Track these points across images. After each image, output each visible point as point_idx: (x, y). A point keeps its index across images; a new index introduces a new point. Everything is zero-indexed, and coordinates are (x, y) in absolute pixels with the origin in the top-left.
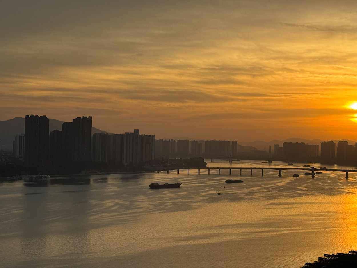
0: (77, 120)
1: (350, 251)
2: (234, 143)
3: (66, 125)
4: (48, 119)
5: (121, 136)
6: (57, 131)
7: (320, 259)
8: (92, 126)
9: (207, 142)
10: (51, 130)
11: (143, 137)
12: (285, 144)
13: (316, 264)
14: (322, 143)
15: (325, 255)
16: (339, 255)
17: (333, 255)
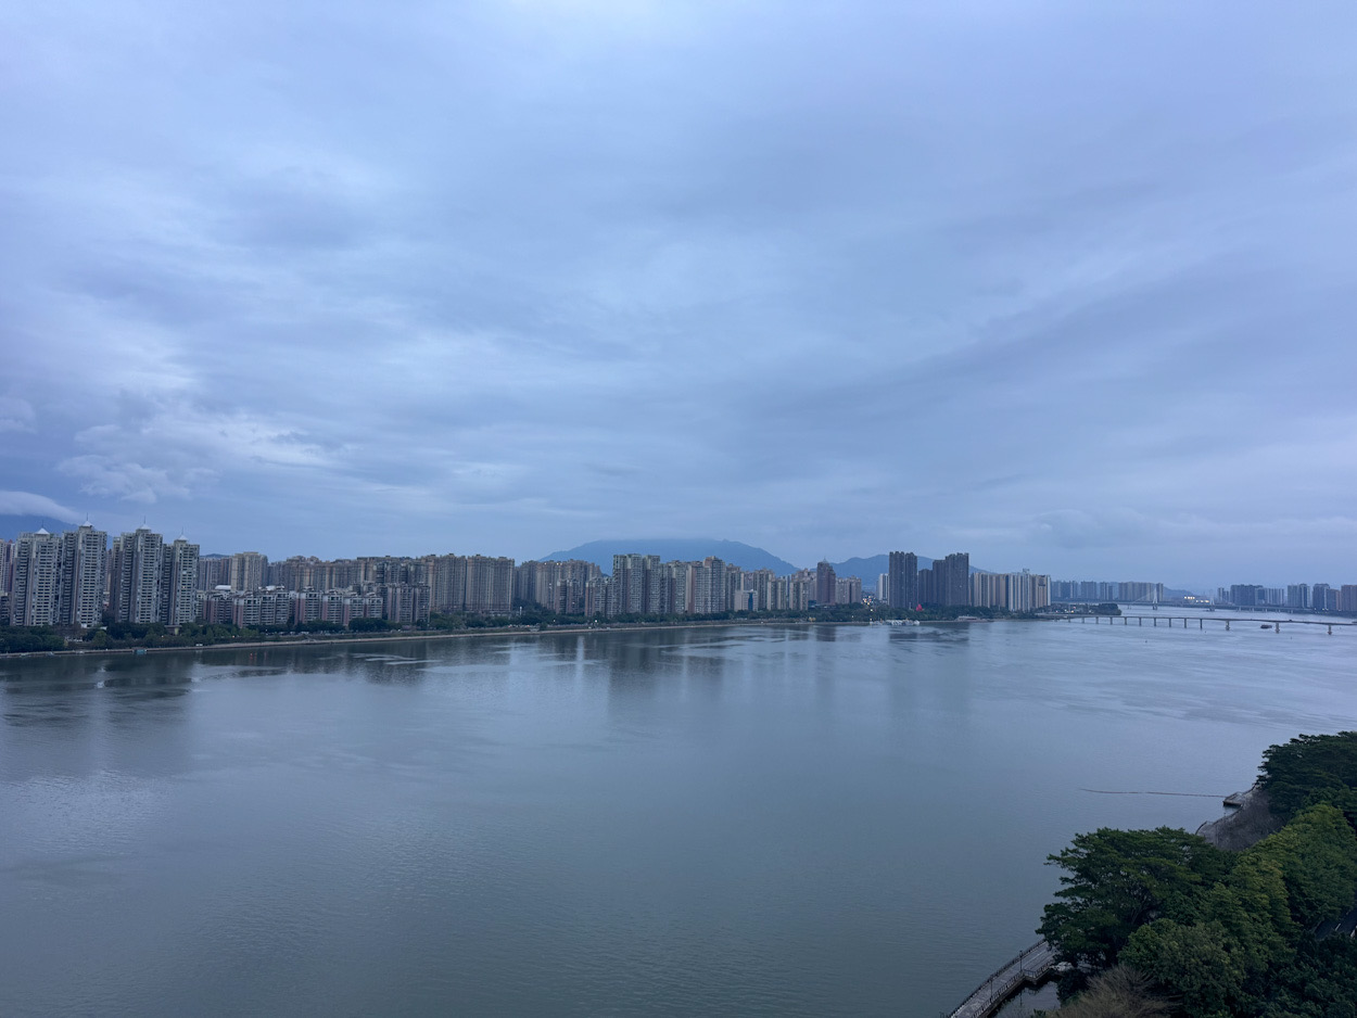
0: (951, 558)
1: (1340, 731)
2: (1159, 587)
3: (937, 564)
4: (916, 557)
5: (1007, 577)
6: (928, 571)
7: (1293, 740)
8: (970, 564)
9: (1121, 584)
10: (919, 569)
11: (1033, 579)
12: (1233, 587)
13: (1286, 747)
14: (1289, 587)
15: (1301, 736)
16: (1323, 737)
17: (1313, 737)
